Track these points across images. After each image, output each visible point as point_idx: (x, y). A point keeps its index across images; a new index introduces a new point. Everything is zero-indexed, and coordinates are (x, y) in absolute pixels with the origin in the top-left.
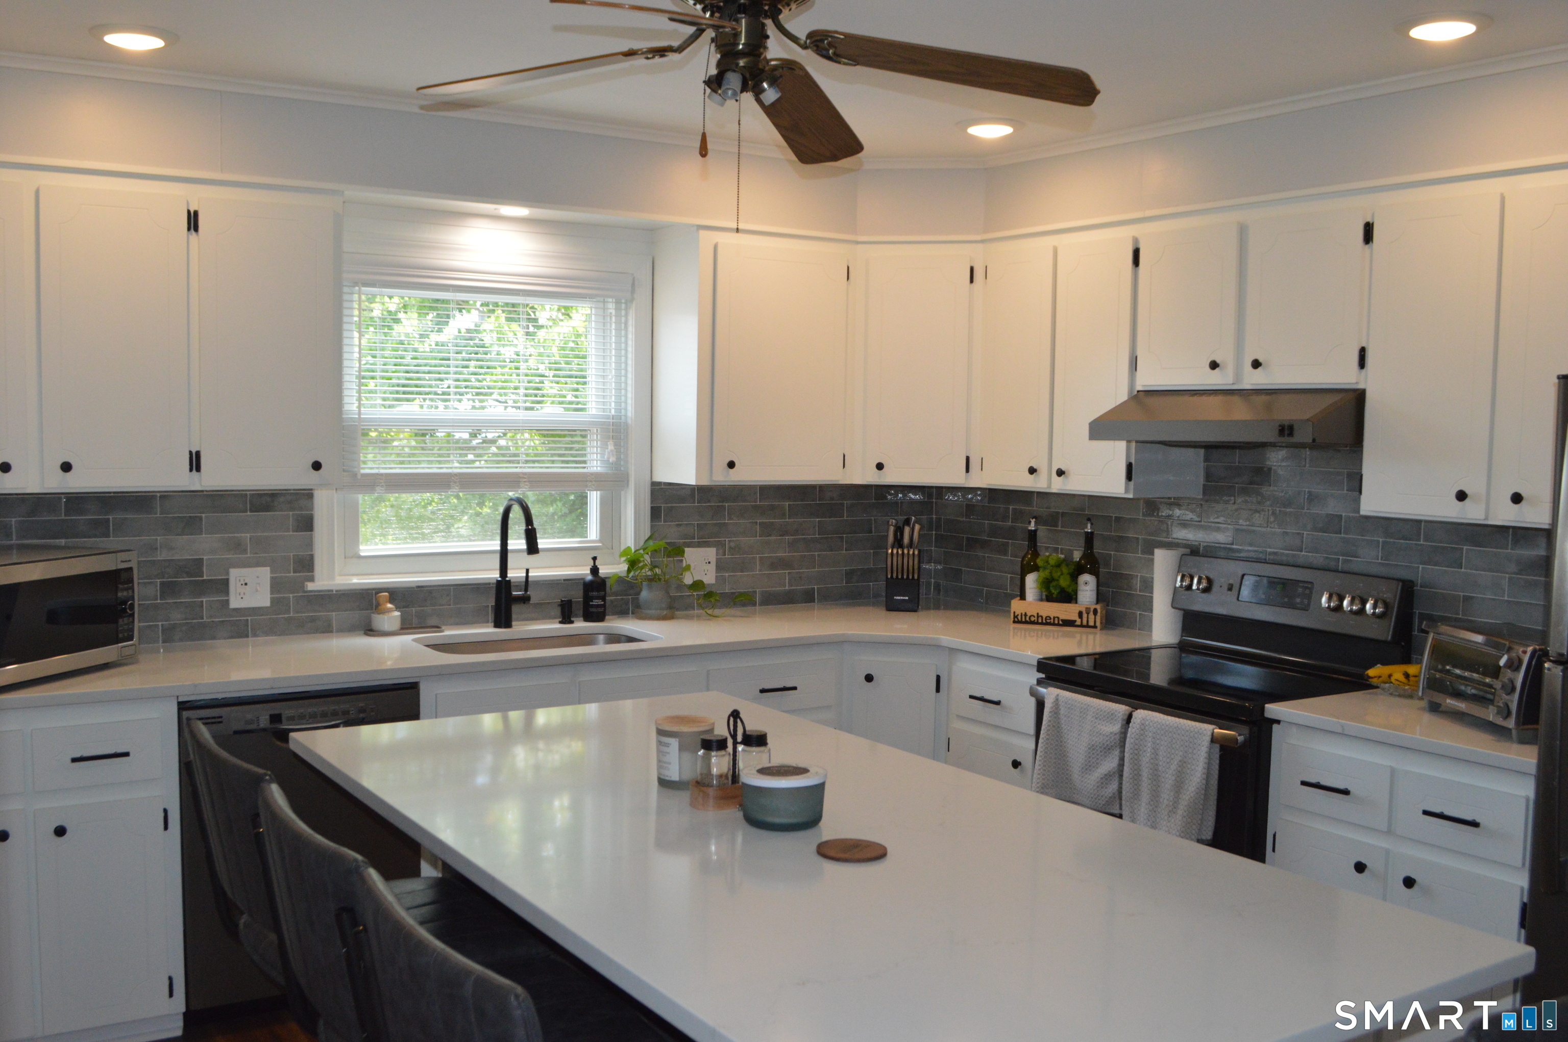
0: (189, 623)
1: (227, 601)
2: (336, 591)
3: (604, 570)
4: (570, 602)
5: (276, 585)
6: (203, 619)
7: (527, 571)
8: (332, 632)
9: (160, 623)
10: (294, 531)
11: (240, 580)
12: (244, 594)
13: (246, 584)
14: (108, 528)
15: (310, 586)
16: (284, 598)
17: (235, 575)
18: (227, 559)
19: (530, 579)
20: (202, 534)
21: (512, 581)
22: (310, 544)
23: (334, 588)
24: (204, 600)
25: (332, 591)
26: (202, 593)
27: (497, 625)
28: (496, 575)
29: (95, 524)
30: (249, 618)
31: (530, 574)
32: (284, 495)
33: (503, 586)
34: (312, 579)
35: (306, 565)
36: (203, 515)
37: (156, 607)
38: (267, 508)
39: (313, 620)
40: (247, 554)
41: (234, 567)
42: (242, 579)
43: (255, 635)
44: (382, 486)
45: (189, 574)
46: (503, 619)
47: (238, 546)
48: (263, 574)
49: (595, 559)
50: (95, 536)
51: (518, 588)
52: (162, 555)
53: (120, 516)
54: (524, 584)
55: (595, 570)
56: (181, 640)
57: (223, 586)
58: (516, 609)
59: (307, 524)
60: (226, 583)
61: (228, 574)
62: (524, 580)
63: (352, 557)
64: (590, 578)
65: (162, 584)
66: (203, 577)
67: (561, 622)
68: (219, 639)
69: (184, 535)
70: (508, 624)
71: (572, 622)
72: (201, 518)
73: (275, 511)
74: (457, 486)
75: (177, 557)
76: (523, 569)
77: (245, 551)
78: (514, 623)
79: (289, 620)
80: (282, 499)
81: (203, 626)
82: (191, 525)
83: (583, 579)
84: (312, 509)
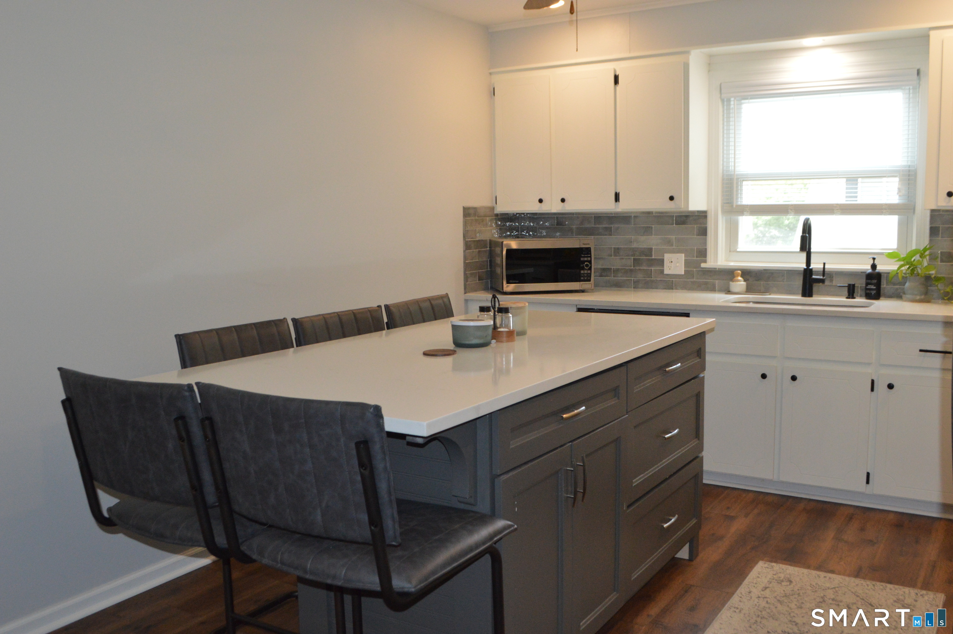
0: (645, 280)
1: (663, 270)
2: (718, 269)
3: (880, 268)
4: (854, 285)
5: (687, 263)
6: (652, 278)
7: (824, 264)
8: (715, 291)
9: (633, 279)
10: (696, 236)
11: (669, 260)
12: (671, 267)
13: (672, 262)
14: (611, 231)
15: (703, 265)
16: (691, 271)
17: (667, 257)
18: (663, 248)
19: (826, 270)
20: (652, 236)
21: (813, 270)
22: (705, 243)
23: (717, 267)
24: (653, 269)
25: (716, 269)
26: (651, 265)
27: (804, 295)
28: (804, 266)
29: (606, 229)
30: (674, 280)
31: (826, 267)
32: (693, 216)
33: (808, 272)
34: (705, 262)
35: (703, 254)
36: (653, 226)
37: (631, 270)
38: (683, 223)
39: (706, 283)
40: (673, 246)
41: (666, 253)
42: (670, 259)
43: (676, 289)
44: (748, 212)
45: (646, 255)
46: (807, 292)
47: (669, 242)
48: (682, 257)
49: (874, 259)
50: (606, 235)
51: (817, 273)
52: (635, 245)
53: (616, 226)
54: (822, 272)
55: (874, 266)
56: (642, 288)
57: (661, 262)
58: (816, 287)
59: (704, 232)
60: (663, 261)
61: (663, 256)
62: (822, 270)
63: (734, 252)
64: (870, 271)
65: (634, 259)
66: (652, 257)
67: (847, 298)
68: (659, 289)
69: (644, 236)
70: (810, 295)
71: (854, 298)
72: (652, 228)
73: (688, 224)
74: (793, 212)
75: (640, 247)
76: (820, 263)
77: (672, 245)
78: (814, 296)
79: (693, 283)
80: (691, 218)
81: (653, 281)
82: (647, 231)
83: (865, 272)
84: (706, 223)
